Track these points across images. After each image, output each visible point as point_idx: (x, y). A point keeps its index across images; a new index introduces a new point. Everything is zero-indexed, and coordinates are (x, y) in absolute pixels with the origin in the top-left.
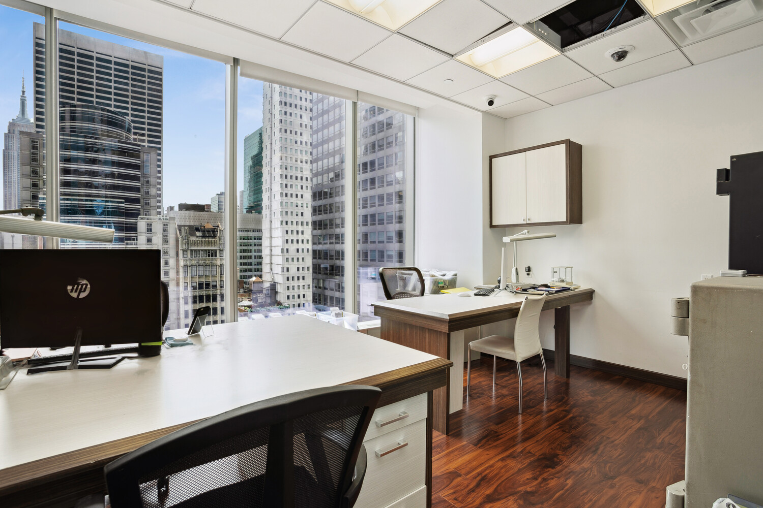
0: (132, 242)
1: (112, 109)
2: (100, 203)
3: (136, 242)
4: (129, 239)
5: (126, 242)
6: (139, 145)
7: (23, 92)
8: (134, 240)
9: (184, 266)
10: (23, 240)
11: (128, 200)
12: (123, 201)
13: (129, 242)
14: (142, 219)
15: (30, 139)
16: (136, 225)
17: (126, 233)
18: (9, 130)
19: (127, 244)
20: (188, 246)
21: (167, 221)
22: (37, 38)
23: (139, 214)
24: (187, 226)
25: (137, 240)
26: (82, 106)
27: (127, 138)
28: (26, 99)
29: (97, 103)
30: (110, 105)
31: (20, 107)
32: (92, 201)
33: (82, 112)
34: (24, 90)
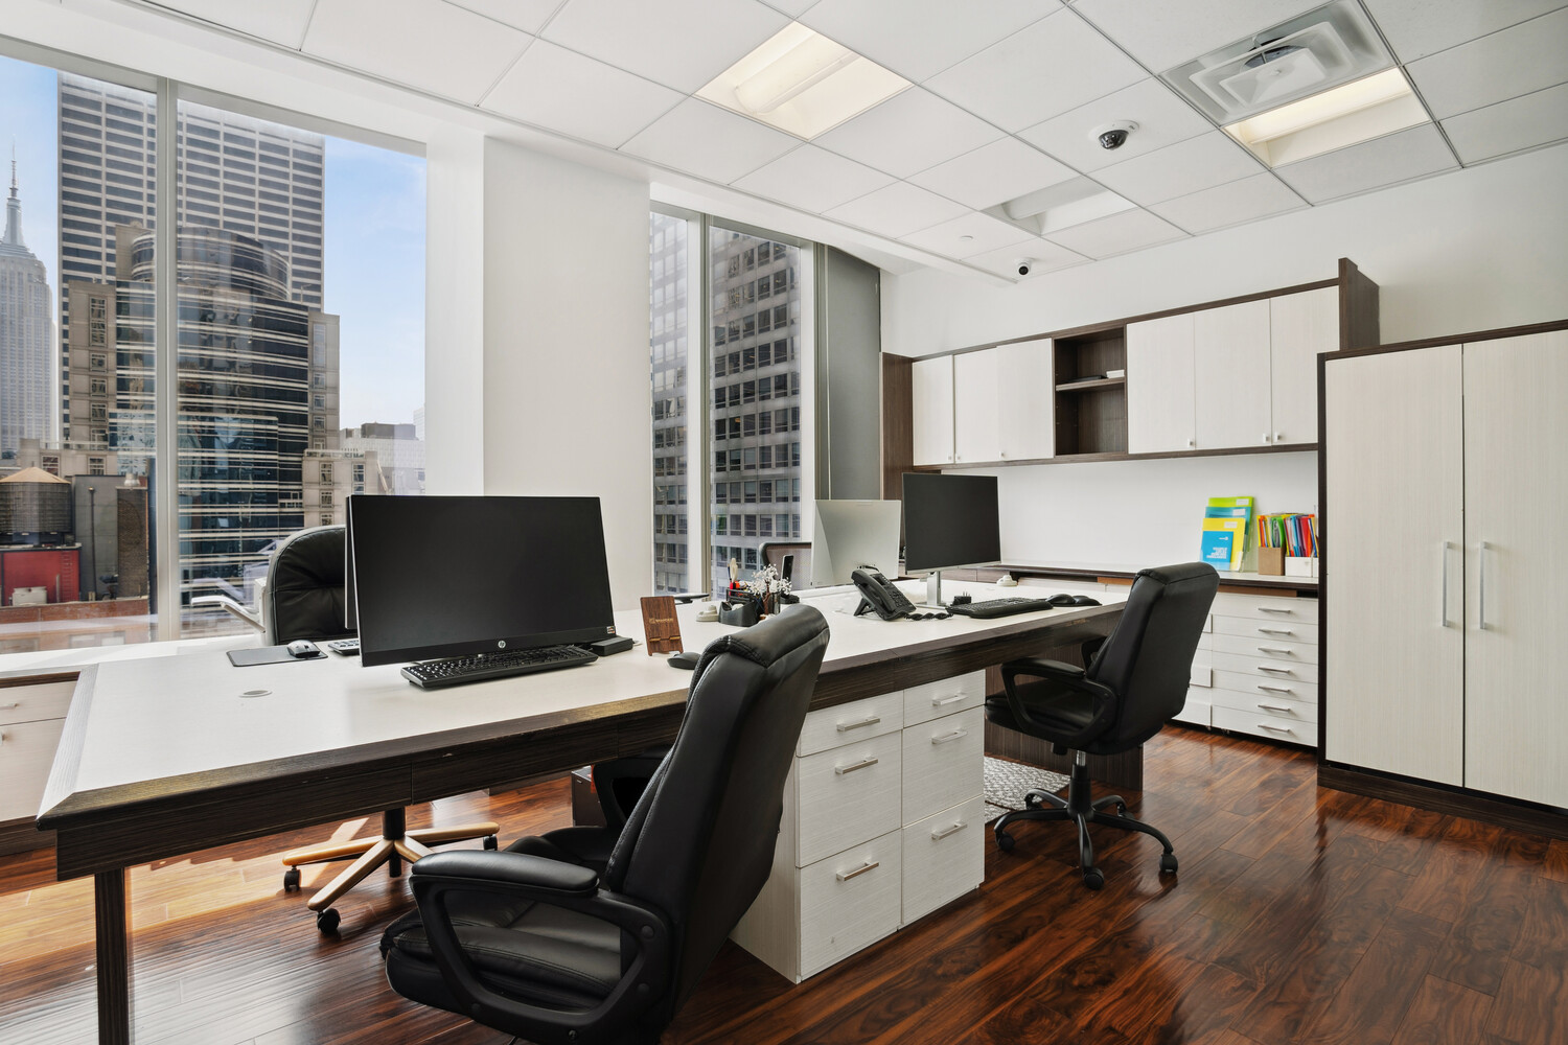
0: (291, 501)
1: (256, 237)
2: (231, 425)
3: (298, 501)
4: (287, 496)
5: (280, 501)
6: (305, 308)
7: (14, 190)
8: (295, 497)
11: (284, 418)
12: (274, 418)
14: (310, 454)
15: (90, 295)
16: (300, 466)
17: (280, 484)
19: (283, 505)
21: (361, 459)
23: (305, 446)
25: (301, 497)
26: (195, 231)
27: (282, 294)
28: (21, 204)
29: (227, 224)
30: (251, 229)
31: (6, 222)
32: (212, 419)
33: (194, 243)
34: (16, 187)
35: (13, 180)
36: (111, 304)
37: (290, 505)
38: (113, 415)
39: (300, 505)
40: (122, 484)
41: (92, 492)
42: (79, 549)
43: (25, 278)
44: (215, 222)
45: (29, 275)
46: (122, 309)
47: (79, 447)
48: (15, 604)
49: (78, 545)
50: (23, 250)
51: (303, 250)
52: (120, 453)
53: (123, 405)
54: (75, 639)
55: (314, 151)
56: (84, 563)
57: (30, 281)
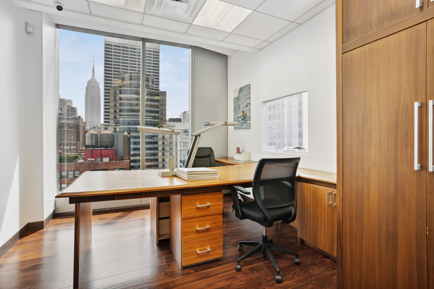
0: (155, 138)
3: (157, 138)
5: (153, 138)
7: (93, 67)
8: (156, 137)
9: (180, 150)
10: (124, 138)
11: (154, 117)
12: (152, 118)
13: (154, 138)
15: (114, 90)
17: (153, 134)
18: (88, 85)
19: (154, 139)
20: (182, 140)
22: (106, 41)
23: (159, 124)
24: (182, 130)
27: (153, 87)
31: (92, 74)
35: (93, 64)
36: (118, 91)
37: (155, 139)
38: (118, 118)
39: (157, 139)
40: (124, 134)
41: (118, 136)
42: (115, 149)
43: (95, 86)
44: (135, 70)
45: (96, 86)
46: (121, 93)
47: (112, 125)
48: (103, 161)
49: (115, 148)
50: (95, 80)
51: (155, 76)
52: (120, 127)
53: (120, 115)
54: (115, 170)
55: (157, 51)
56: (116, 152)
57: (96, 87)
